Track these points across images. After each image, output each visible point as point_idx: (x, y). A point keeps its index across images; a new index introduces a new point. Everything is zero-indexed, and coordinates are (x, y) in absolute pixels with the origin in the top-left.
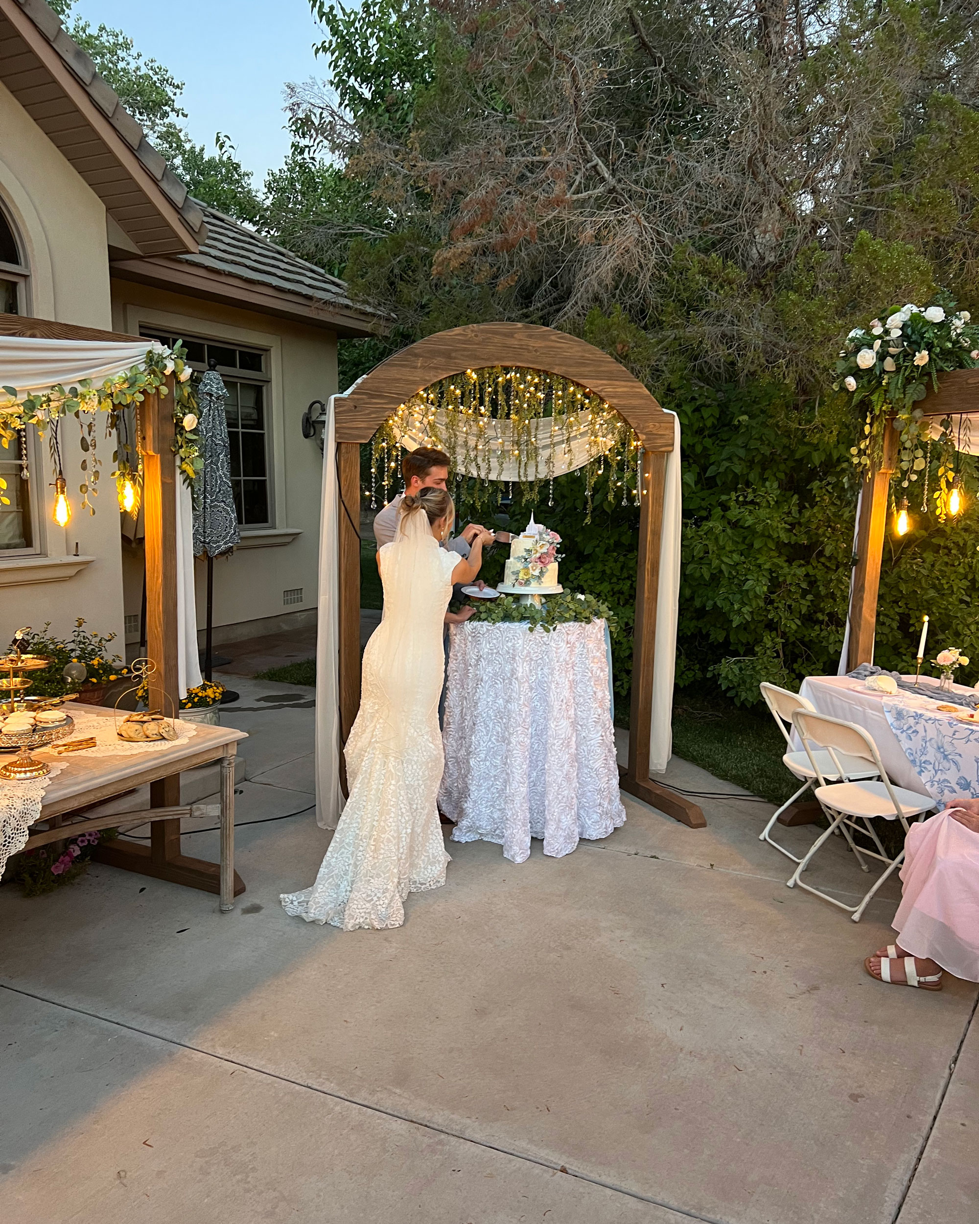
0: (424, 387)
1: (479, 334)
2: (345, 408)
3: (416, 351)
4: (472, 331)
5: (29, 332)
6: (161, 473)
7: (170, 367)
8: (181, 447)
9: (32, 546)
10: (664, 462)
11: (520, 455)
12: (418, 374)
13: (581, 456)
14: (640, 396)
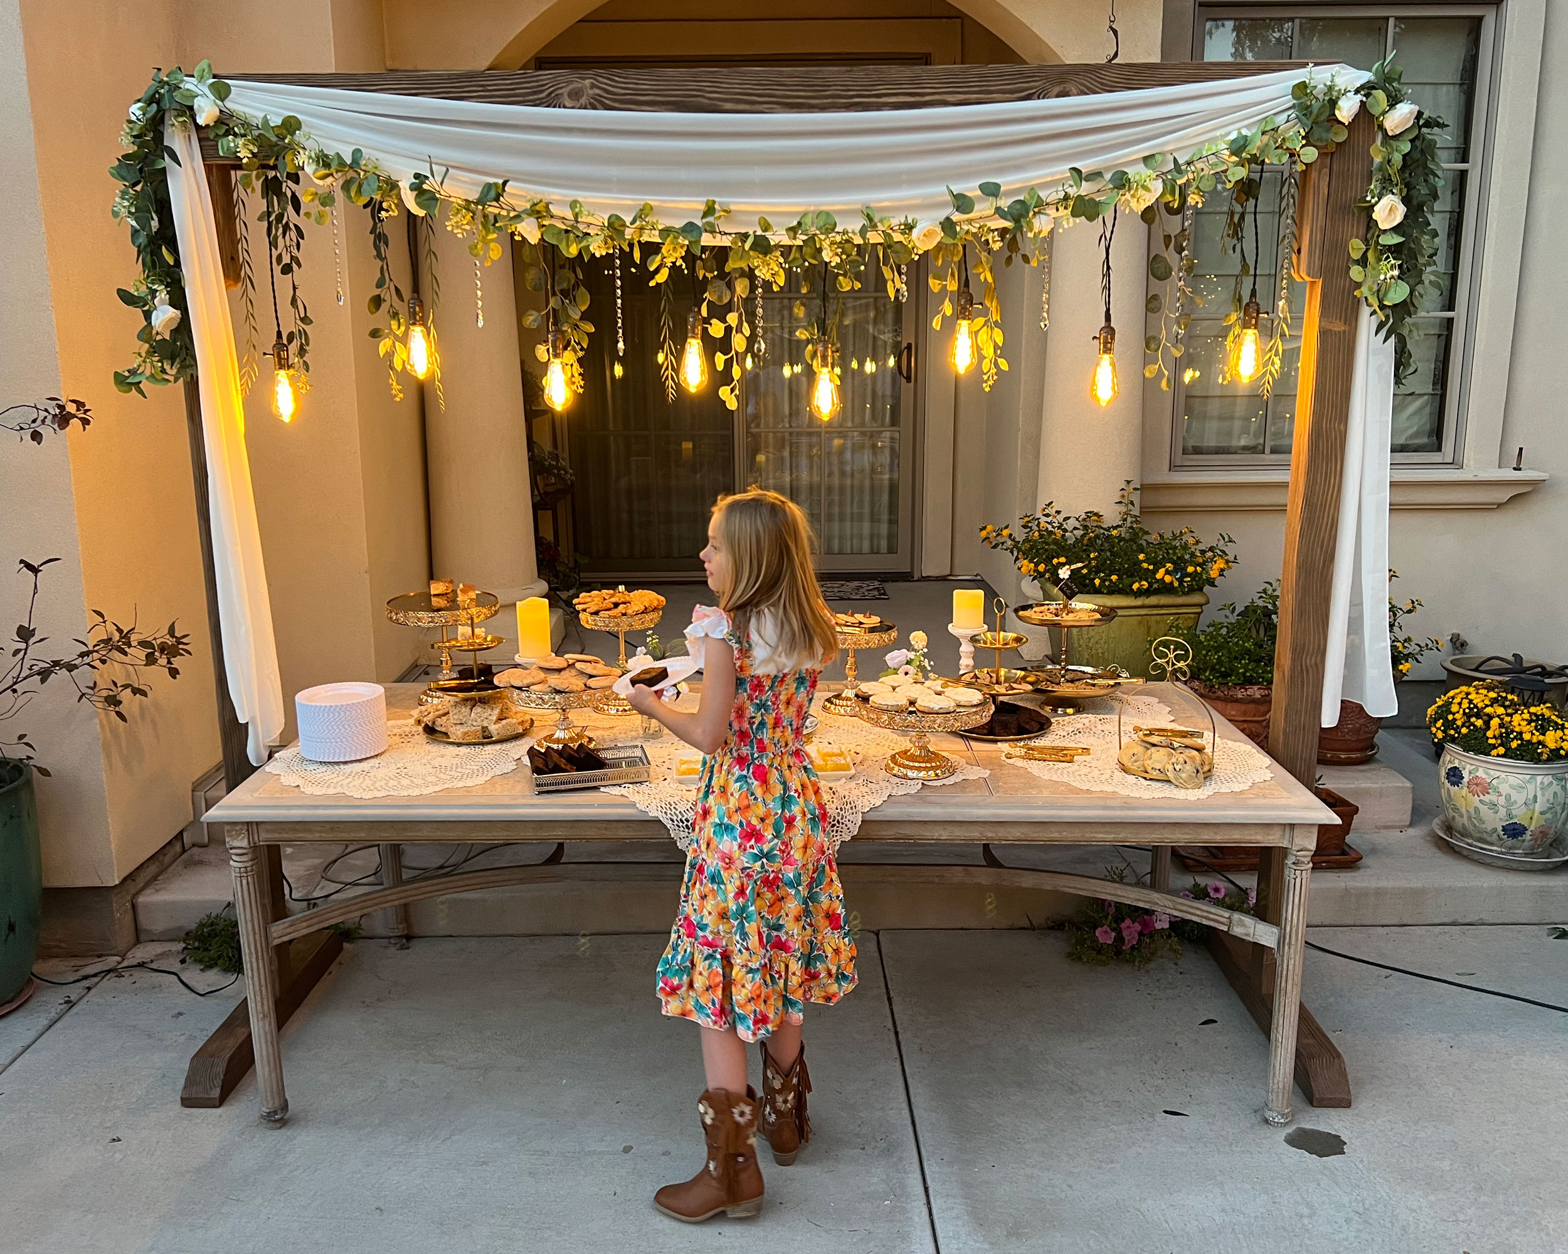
5: (1057, 90)
6: (1323, 315)
7: (1346, 110)
8: (1363, 262)
9: (1439, 449)
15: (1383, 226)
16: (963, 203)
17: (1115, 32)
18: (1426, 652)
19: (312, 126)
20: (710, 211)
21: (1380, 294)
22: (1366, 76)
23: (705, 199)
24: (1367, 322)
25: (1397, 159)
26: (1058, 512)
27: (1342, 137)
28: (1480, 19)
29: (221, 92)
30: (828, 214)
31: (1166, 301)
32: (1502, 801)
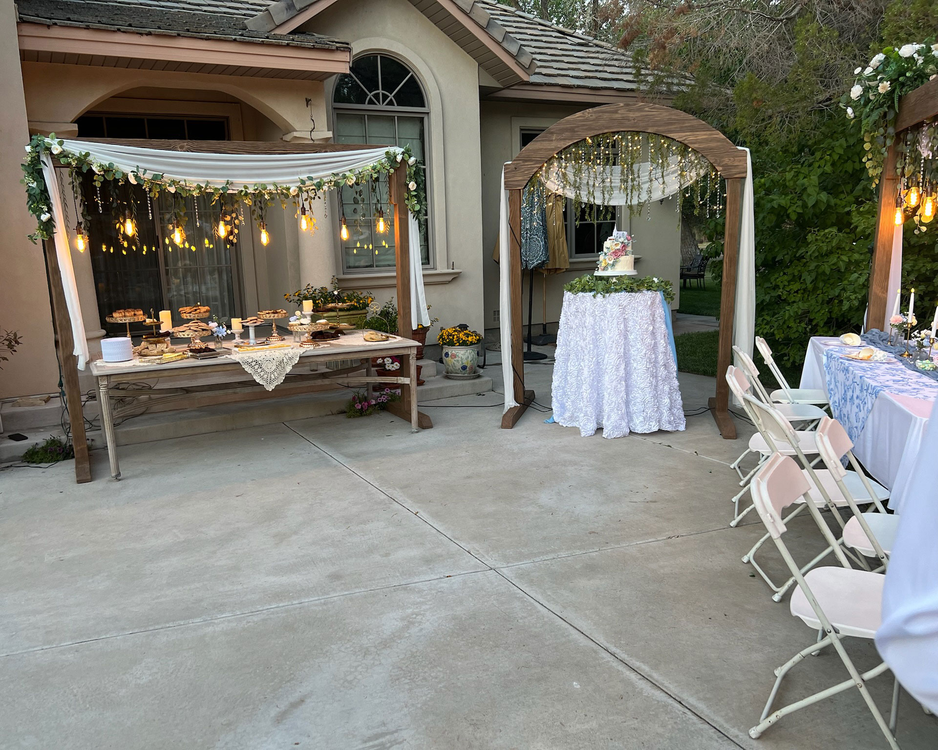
0: (557, 152)
1: (593, 115)
2: (509, 170)
3: (552, 131)
4: (588, 113)
5: (324, 150)
6: (399, 213)
7: (399, 158)
8: (408, 199)
9: (429, 264)
10: (739, 185)
11: (626, 189)
12: (553, 145)
13: (672, 185)
14: (718, 140)
15: (412, 190)
16: (303, 182)
17: (313, 120)
18: (434, 323)
19: (94, 155)
20: (228, 183)
21: (413, 206)
22: (403, 150)
23: (227, 179)
24: (410, 216)
25: (412, 172)
26: (312, 287)
27: (399, 166)
28: (423, 118)
29: (61, 144)
30: (264, 185)
31: (358, 210)
32: (460, 359)
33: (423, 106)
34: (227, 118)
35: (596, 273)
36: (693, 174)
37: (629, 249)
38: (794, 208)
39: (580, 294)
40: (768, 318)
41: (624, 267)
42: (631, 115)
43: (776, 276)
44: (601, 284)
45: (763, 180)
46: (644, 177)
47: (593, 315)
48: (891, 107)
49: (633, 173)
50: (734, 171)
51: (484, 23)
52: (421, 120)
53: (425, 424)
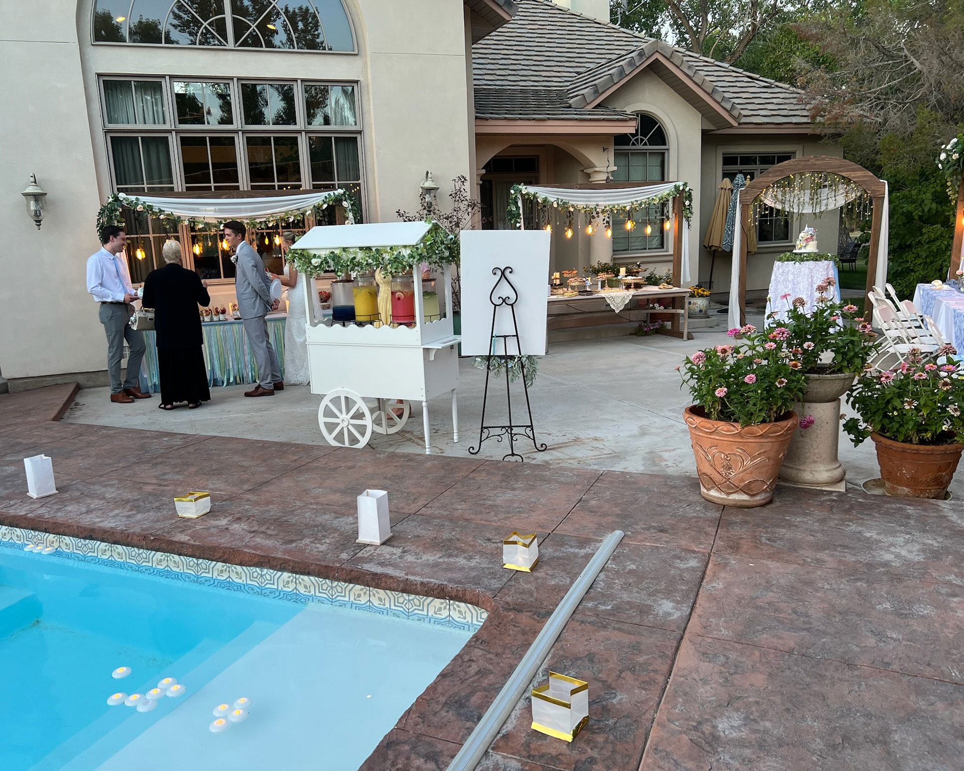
0: (772, 183)
2: (743, 193)
6: (678, 218)
7: (681, 188)
8: (684, 210)
10: (880, 201)
11: (813, 203)
12: (770, 179)
13: (841, 202)
14: (869, 176)
15: (686, 205)
16: (632, 203)
17: (609, 161)
19: (538, 193)
21: (687, 214)
24: (684, 220)
25: (687, 195)
28: (665, 152)
32: (698, 306)
33: (665, 144)
34: (538, 156)
35: (794, 251)
36: (854, 195)
37: (815, 237)
38: (916, 212)
39: (786, 263)
40: (900, 282)
41: (812, 248)
42: (817, 162)
43: (907, 254)
44: (798, 257)
45: (898, 194)
46: (824, 196)
47: (793, 274)
48: (959, 166)
49: (817, 195)
50: (878, 193)
51: (710, 91)
52: (663, 154)
53: (690, 337)
